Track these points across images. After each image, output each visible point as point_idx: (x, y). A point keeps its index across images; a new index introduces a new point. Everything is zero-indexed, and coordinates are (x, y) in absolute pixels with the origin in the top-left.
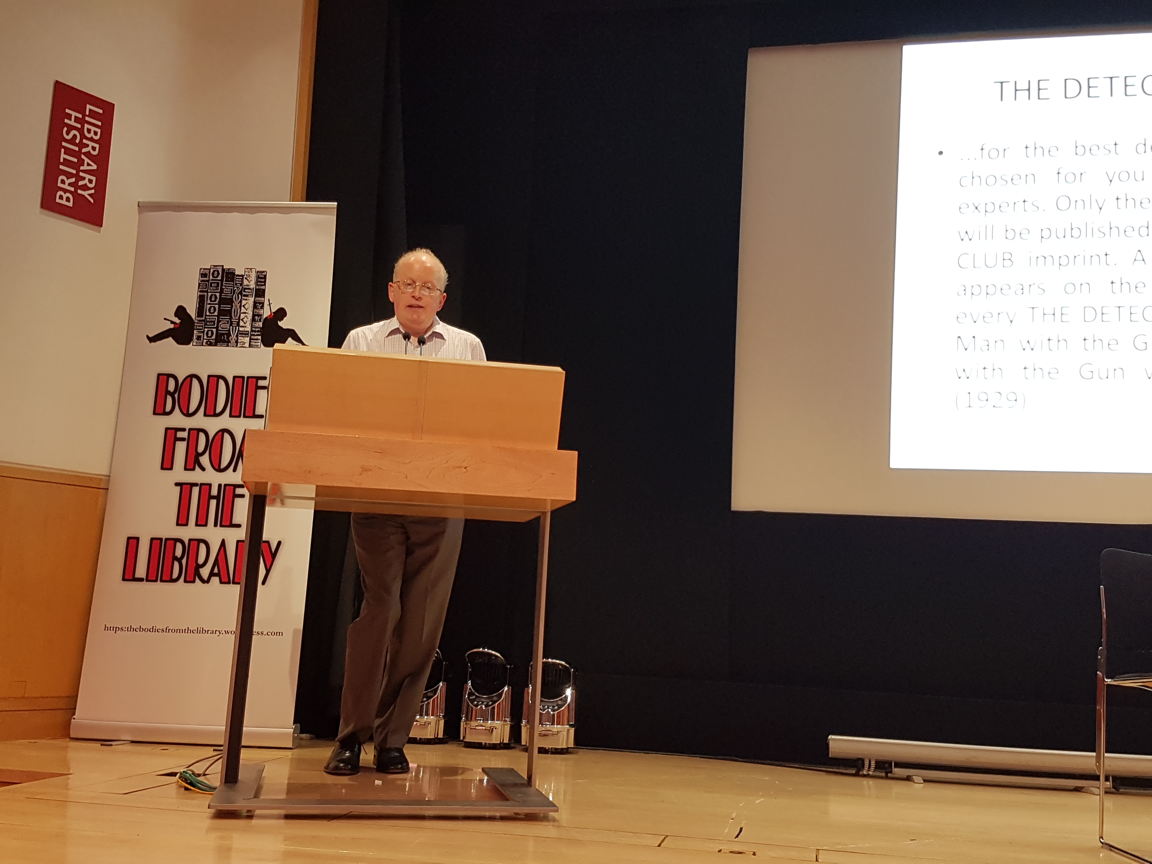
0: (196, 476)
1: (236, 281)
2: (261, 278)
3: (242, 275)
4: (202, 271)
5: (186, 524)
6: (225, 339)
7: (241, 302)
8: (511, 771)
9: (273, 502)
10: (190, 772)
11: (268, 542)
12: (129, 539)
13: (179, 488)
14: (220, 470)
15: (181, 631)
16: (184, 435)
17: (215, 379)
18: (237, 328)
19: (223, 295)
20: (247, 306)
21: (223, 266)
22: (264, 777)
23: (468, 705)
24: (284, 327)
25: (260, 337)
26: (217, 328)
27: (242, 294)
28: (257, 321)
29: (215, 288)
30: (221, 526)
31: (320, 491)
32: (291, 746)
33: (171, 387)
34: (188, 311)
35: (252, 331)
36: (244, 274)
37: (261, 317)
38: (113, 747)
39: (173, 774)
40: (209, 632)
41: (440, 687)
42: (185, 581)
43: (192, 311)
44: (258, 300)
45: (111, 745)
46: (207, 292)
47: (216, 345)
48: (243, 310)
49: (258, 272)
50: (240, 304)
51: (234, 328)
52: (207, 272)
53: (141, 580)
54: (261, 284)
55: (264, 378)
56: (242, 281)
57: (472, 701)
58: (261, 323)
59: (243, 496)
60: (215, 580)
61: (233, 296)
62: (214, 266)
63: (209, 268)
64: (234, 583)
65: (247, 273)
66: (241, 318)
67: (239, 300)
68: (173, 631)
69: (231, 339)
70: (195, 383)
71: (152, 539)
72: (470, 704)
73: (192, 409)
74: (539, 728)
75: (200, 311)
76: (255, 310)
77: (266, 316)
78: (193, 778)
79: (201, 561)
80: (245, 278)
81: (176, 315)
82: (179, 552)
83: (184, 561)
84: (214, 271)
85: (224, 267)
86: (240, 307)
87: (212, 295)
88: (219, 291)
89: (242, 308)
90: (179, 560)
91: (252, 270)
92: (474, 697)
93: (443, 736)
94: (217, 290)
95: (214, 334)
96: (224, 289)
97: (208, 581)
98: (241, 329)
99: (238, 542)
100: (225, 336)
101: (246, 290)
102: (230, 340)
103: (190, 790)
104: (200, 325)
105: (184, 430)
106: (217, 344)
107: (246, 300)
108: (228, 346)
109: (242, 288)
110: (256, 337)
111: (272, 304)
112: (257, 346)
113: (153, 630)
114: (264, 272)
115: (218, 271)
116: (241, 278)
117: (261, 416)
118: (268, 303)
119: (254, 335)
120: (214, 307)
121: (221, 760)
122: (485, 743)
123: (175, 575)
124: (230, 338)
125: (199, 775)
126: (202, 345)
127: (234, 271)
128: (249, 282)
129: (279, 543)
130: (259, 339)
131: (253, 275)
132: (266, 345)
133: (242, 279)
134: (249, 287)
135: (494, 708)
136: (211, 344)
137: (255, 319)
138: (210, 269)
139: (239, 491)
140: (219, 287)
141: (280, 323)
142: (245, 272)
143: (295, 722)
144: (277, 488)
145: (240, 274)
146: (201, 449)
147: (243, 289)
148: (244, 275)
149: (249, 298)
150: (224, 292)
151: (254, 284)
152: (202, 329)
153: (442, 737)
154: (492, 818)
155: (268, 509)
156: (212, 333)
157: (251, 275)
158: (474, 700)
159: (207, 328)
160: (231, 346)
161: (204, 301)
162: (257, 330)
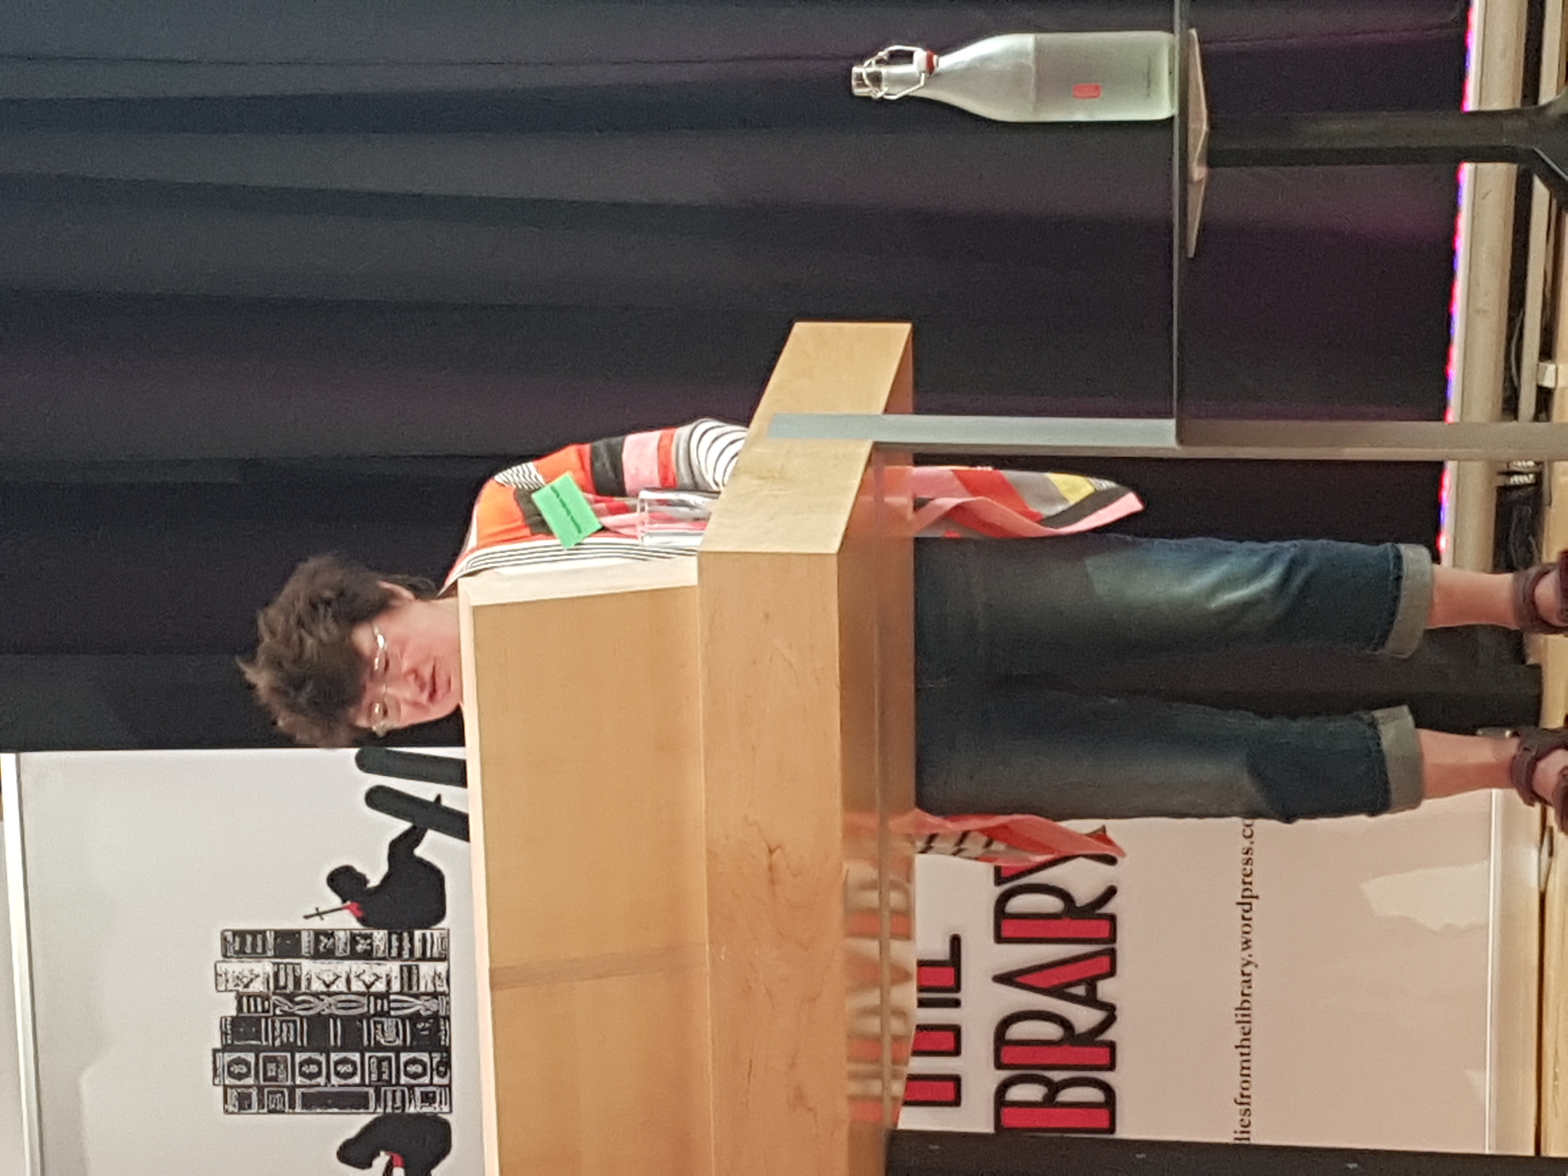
1: (256, 1011)
2: (243, 943)
3: (236, 998)
4: (231, 1109)
5: (956, 1080)
6: (427, 1025)
7: (316, 995)
18: (392, 997)
19: (299, 1043)
20: (328, 976)
21: (214, 1051)
24: (385, 869)
25: (418, 934)
26: (398, 1051)
27: (292, 993)
28: (371, 944)
29: (282, 1067)
30: (957, 988)
34: (353, 1133)
35: (399, 957)
36: (233, 994)
37: (360, 935)
40: (1246, 991)
42: (1112, 1067)
43: (351, 1124)
44: (309, 947)
46: (292, 1089)
47: (447, 1050)
48: (340, 986)
49: (225, 956)
50: (322, 997)
51: (393, 1005)
52: (233, 1094)
54: (260, 943)
56: (255, 996)
61: (302, 1017)
62: (215, 1075)
63: (220, 1089)
64: (1112, 939)
65: (231, 986)
66: (363, 989)
67: (311, 999)
68: (1245, 1085)
69: (427, 1009)
75: (352, 1100)
76: (337, 954)
77: (353, 919)
79: (1052, 1031)
80: (246, 990)
82: (1032, 1092)
83: (1057, 1076)
84: (231, 1074)
85: (218, 1047)
86: (330, 994)
87: (303, 1074)
88: (288, 1055)
89: (334, 988)
90: (1054, 1088)
91: (219, 972)
94: (286, 1061)
95: (414, 1058)
96: (282, 1041)
97: (1110, 1008)
98: (396, 986)
99: (999, 940)
100: (420, 1026)
101: (282, 983)
102: (429, 1013)
104: (389, 1096)
106: (445, 1045)
107: (309, 980)
108: (447, 1018)
109: (274, 994)
110: (418, 945)
111: (317, 909)
112: (442, 939)
114: (224, 939)
115: (231, 1062)
116: (245, 1000)
118: (316, 919)
119: (413, 948)
120: (337, 1063)
123: (1094, 1095)
124: (423, 1013)
126: (449, 1086)
127: (226, 1020)
128: (257, 976)
130: (424, 936)
131: (235, 967)
132: (440, 914)
133: (249, 997)
134: (271, 975)
136: (446, 1063)
137: (365, 951)
138: (226, 1088)
140: (275, 1058)
141: (375, 881)
142: (226, 990)
145: (234, 1004)
147: (278, 991)
148: (238, 992)
149: (304, 972)
150: (292, 1040)
151: (261, 965)
152: (403, 1092)
156: (414, 1061)
157: (235, 975)
159: (398, 1077)
160: (448, 1009)
161: (320, 1093)
162: (395, 943)
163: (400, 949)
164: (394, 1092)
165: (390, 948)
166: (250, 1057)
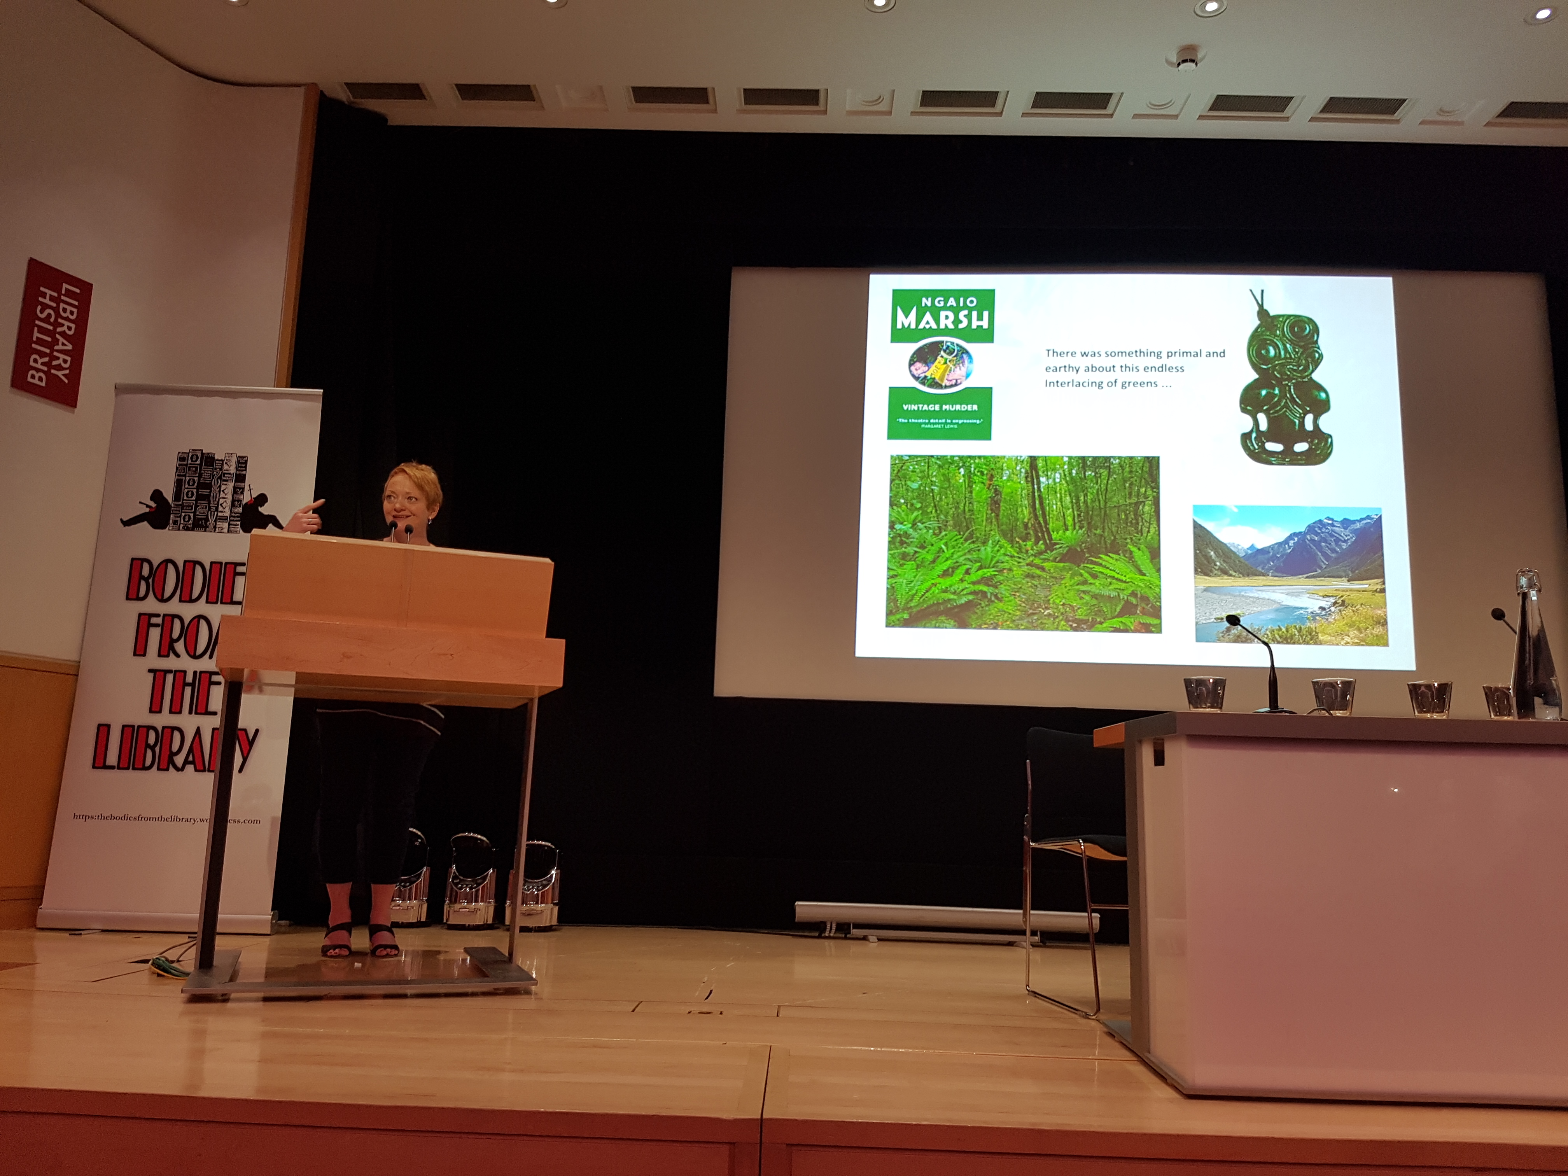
0: (171, 663)
1: (216, 465)
2: (242, 463)
4: (180, 454)
5: (160, 712)
6: (203, 524)
7: (220, 487)
8: (494, 950)
9: (250, 689)
10: (163, 959)
11: (245, 730)
12: (99, 726)
13: (152, 675)
14: (195, 657)
15: (154, 819)
16: (159, 620)
17: (191, 564)
18: (216, 513)
19: (202, 479)
20: (227, 491)
21: (202, 450)
22: (240, 963)
23: (452, 888)
24: (265, 513)
25: (239, 523)
26: (195, 513)
27: (221, 478)
29: (193, 473)
30: (196, 713)
31: (301, 678)
32: (269, 932)
33: (146, 571)
34: (165, 495)
35: (231, 516)
36: (223, 458)
38: (83, 936)
39: (146, 961)
40: (184, 820)
41: (423, 872)
42: (159, 769)
43: (169, 496)
44: (238, 486)
45: (81, 934)
46: (185, 476)
47: (193, 530)
48: (222, 495)
49: (238, 457)
51: (213, 513)
52: (186, 456)
53: (112, 767)
54: (242, 469)
55: (243, 564)
56: (222, 466)
57: (456, 884)
58: (241, 508)
59: (219, 683)
60: (190, 768)
61: (212, 480)
62: (193, 450)
63: (187, 451)
64: (209, 771)
65: (226, 458)
66: (220, 503)
67: (218, 484)
68: (146, 819)
70: (171, 569)
71: (124, 727)
72: (454, 887)
73: (167, 594)
74: (522, 908)
75: (177, 496)
76: (235, 495)
77: (247, 501)
78: (166, 965)
79: (175, 747)
80: (224, 463)
81: (152, 498)
82: (152, 740)
83: (157, 749)
84: (193, 456)
85: (204, 452)
86: (219, 491)
87: (190, 480)
88: (197, 475)
89: (222, 493)
90: (153, 748)
91: (232, 454)
92: (458, 881)
93: (426, 919)
96: (203, 473)
97: (182, 769)
98: (220, 514)
99: (214, 729)
100: (203, 521)
101: (226, 475)
102: (208, 525)
103: (164, 976)
105: (158, 616)
107: (225, 485)
108: (205, 531)
109: (222, 472)
110: (235, 523)
113: (125, 818)
114: (245, 457)
115: (197, 456)
116: (220, 462)
117: (239, 603)
118: (249, 488)
119: (233, 521)
120: (192, 492)
121: (195, 947)
122: (469, 925)
123: (148, 762)
124: (208, 523)
125: (173, 962)
126: (179, 530)
127: (213, 455)
128: (229, 467)
129: (257, 731)
130: (238, 525)
131: (234, 460)
132: (245, 531)
133: (222, 464)
134: (229, 472)
135: (479, 890)
136: (188, 529)
138: (189, 453)
139: (215, 678)
140: (197, 471)
141: (260, 509)
142: (225, 456)
143: (272, 910)
144: (254, 675)
145: (220, 459)
146: (176, 633)
147: (223, 474)
148: (224, 460)
149: (229, 483)
150: (203, 477)
151: (233, 469)
153: (424, 920)
154: (474, 994)
155: (244, 697)
156: (190, 518)
157: (231, 460)
158: (458, 883)
159: (184, 512)
160: (208, 532)
161: (182, 485)
162: (236, 515)
163: (234, 517)
164: (179, 511)
165: (235, 513)
166: (198, 462)
